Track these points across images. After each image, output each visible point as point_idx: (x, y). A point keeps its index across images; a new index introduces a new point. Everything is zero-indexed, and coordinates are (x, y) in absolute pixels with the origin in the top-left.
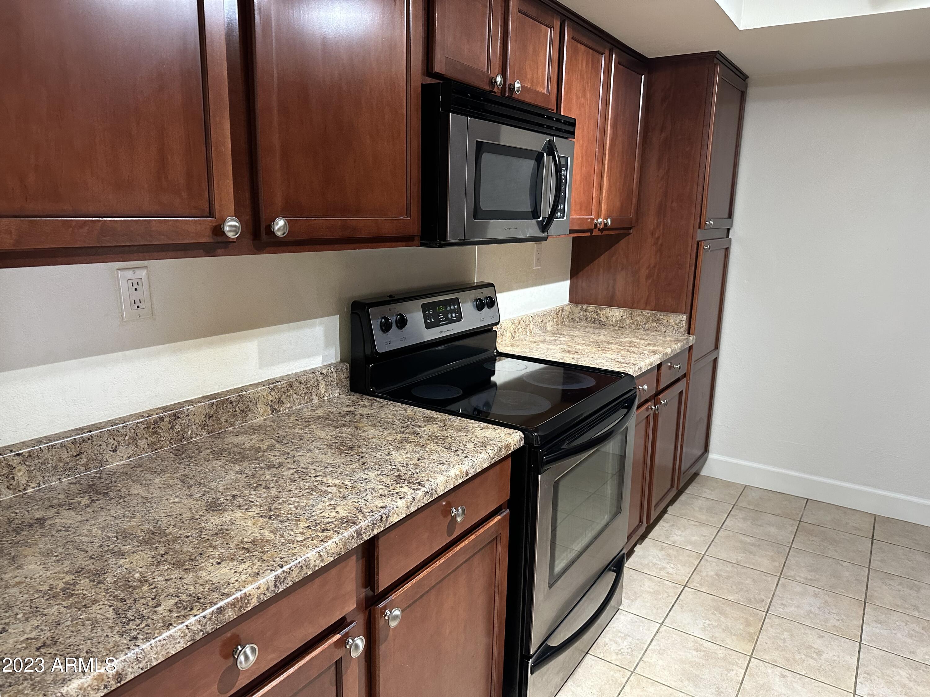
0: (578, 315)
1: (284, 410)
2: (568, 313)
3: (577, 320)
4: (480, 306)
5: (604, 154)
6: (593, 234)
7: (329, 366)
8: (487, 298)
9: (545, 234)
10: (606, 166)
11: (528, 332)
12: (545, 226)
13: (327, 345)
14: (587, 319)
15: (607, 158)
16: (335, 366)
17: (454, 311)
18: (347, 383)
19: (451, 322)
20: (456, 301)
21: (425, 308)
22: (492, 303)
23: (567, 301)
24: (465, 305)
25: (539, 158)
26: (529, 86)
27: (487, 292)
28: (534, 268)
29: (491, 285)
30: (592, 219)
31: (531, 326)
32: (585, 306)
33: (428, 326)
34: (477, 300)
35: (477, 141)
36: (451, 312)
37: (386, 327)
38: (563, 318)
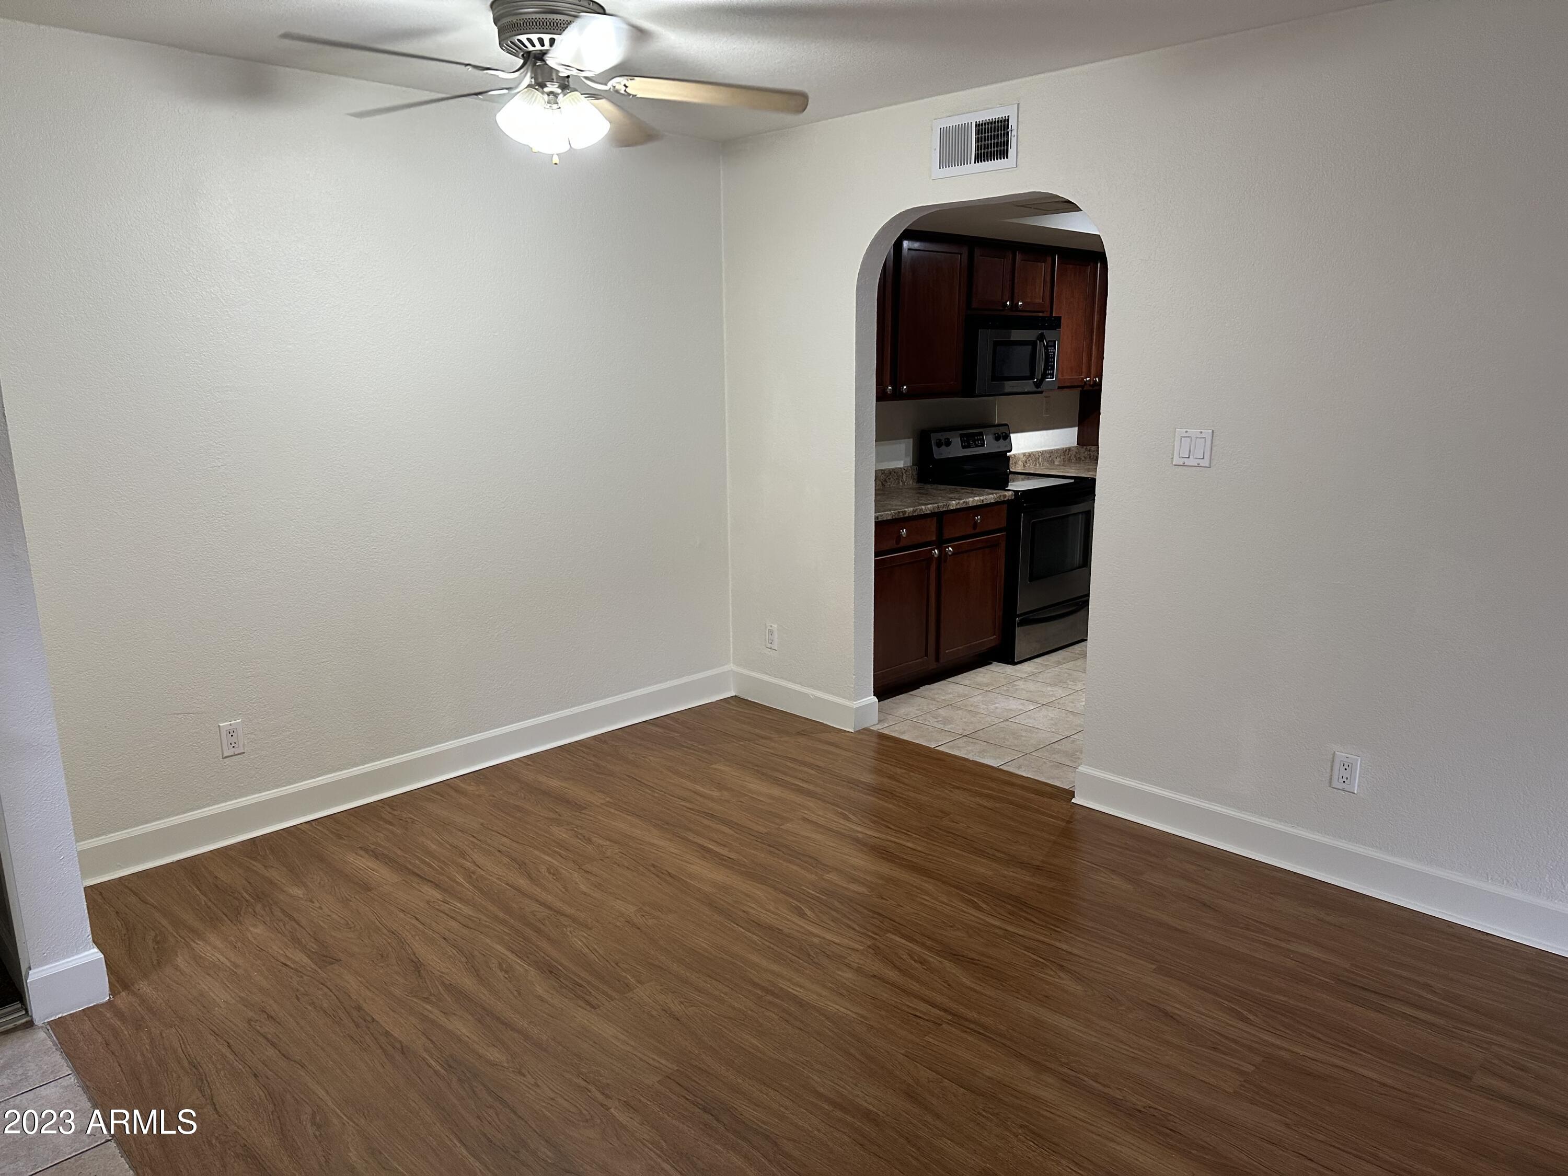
0: (1083, 455)
1: (887, 485)
2: (1074, 453)
3: (1083, 459)
4: (997, 438)
5: (1092, 332)
6: (1085, 389)
7: (908, 467)
8: (1002, 433)
9: (1039, 390)
10: (1094, 341)
11: (1038, 464)
12: (1038, 385)
13: (906, 455)
14: (1090, 457)
15: (1095, 333)
16: (911, 467)
17: (980, 440)
18: (916, 477)
19: (977, 446)
20: (981, 434)
21: (962, 436)
22: (1007, 437)
23: (1076, 445)
24: (988, 437)
25: (1033, 344)
26: (1029, 300)
27: (1002, 429)
28: (1044, 416)
29: (1006, 425)
30: (1083, 379)
31: (1040, 459)
32: (1088, 447)
33: (964, 447)
34: (995, 434)
35: (994, 341)
36: (978, 440)
37: (939, 444)
38: (1070, 457)
